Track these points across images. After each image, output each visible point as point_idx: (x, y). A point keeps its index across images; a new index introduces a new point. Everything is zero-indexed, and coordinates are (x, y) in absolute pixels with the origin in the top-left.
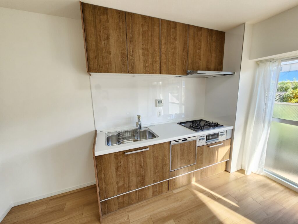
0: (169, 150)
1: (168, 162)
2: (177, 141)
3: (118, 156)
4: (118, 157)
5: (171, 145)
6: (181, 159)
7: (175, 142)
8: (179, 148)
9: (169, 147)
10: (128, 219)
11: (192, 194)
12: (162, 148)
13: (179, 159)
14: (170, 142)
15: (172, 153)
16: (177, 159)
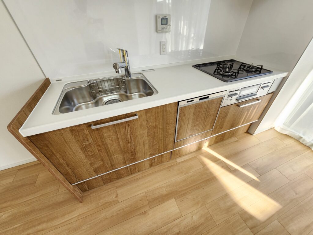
0: (176, 115)
1: (172, 131)
2: (190, 100)
3: (78, 132)
4: (80, 133)
5: (179, 107)
6: (193, 126)
7: (187, 102)
8: (192, 110)
9: (176, 111)
10: (117, 197)
11: (201, 163)
12: (163, 113)
13: (190, 126)
14: (178, 102)
15: (179, 119)
16: (187, 127)
